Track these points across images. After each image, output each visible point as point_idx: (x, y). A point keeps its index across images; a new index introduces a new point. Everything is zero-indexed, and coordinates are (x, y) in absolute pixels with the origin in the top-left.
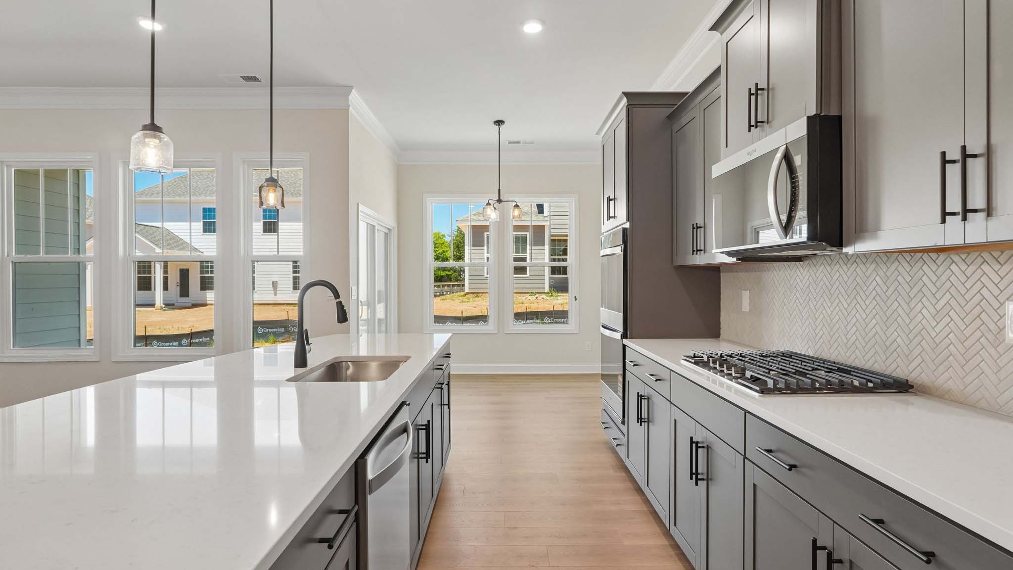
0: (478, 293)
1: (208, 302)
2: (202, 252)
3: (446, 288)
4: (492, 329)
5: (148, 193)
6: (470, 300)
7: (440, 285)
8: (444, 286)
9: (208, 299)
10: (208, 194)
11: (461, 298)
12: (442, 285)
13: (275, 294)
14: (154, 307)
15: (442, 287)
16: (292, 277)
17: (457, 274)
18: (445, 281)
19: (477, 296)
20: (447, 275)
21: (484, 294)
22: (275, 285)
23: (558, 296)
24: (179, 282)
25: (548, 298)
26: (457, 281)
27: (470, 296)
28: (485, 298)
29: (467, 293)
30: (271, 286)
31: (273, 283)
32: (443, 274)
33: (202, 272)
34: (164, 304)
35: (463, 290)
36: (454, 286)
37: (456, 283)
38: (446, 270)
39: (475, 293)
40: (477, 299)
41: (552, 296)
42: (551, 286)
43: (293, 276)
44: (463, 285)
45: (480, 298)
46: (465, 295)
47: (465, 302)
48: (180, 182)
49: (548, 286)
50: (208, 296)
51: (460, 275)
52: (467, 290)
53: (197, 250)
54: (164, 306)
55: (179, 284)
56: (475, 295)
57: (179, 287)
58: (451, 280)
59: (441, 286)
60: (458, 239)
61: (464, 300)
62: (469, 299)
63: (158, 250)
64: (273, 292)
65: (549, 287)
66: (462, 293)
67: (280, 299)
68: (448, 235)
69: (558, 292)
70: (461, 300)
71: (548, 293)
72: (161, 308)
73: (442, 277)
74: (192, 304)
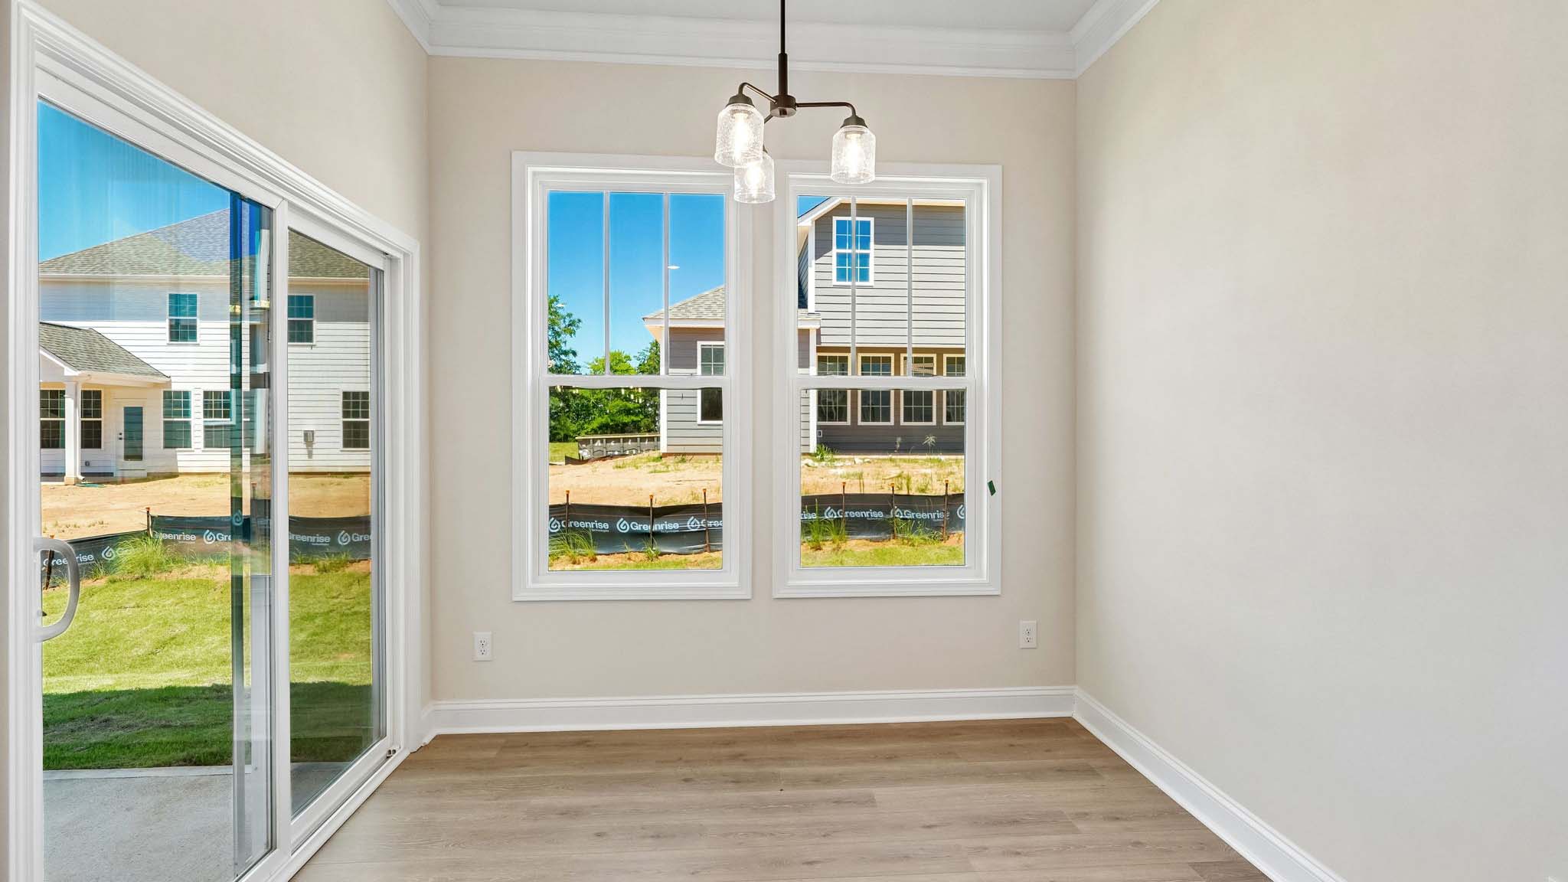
0: (684, 454)
1: (180, 470)
2: (170, 377)
3: (630, 443)
4: (736, 584)
5: (62, 265)
6: (670, 469)
7: (619, 439)
8: (625, 440)
9: (179, 464)
10: (180, 269)
11: (652, 464)
12: (623, 438)
13: (310, 455)
14: (63, 481)
15: (624, 442)
16: (341, 424)
17: (650, 420)
18: (631, 432)
19: (683, 461)
20: (633, 421)
21: (695, 457)
22: (309, 438)
23: (833, 460)
24: (123, 433)
25: (816, 464)
26: (649, 431)
27: (670, 460)
28: (698, 465)
29: (665, 455)
30: (302, 439)
31: (306, 434)
32: (626, 419)
33: (166, 415)
34: (82, 474)
35: (657, 448)
36: (643, 439)
37: (647, 435)
38: (632, 414)
39: (679, 454)
40: (682, 466)
41: (822, 459)
42: (820, 442)
43: (344, 423)
44: (658, 439)
45: (688, 464)
46: (661, 458)
47: (660, 472)
48: (130, 247)
49: (815, 442)
50: (179, 458)
51: (654, 422)
52: (664, 447)
53: (158, 373)
54: (81, 478)
55: (123, 436)
56: (680, 458)
57: (123, 441)
58: (639, 430)
59: (622, 440)
60: (651, 363)
61: (658, 469)
62: (667, 467)
63: (69, 372)
64: (306, 451)
65: (817, 443)
66: (656, 454)
67: (319, 463)
68: (634, 357)
69: (834, 454)
70: (652, 469)
71: (816, 455)
72: (77, 482)
73: (625, 425)
74: (148, 474)
